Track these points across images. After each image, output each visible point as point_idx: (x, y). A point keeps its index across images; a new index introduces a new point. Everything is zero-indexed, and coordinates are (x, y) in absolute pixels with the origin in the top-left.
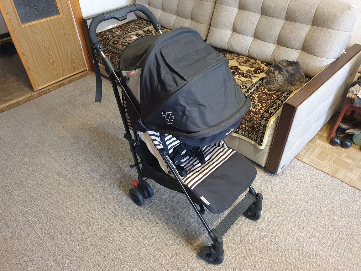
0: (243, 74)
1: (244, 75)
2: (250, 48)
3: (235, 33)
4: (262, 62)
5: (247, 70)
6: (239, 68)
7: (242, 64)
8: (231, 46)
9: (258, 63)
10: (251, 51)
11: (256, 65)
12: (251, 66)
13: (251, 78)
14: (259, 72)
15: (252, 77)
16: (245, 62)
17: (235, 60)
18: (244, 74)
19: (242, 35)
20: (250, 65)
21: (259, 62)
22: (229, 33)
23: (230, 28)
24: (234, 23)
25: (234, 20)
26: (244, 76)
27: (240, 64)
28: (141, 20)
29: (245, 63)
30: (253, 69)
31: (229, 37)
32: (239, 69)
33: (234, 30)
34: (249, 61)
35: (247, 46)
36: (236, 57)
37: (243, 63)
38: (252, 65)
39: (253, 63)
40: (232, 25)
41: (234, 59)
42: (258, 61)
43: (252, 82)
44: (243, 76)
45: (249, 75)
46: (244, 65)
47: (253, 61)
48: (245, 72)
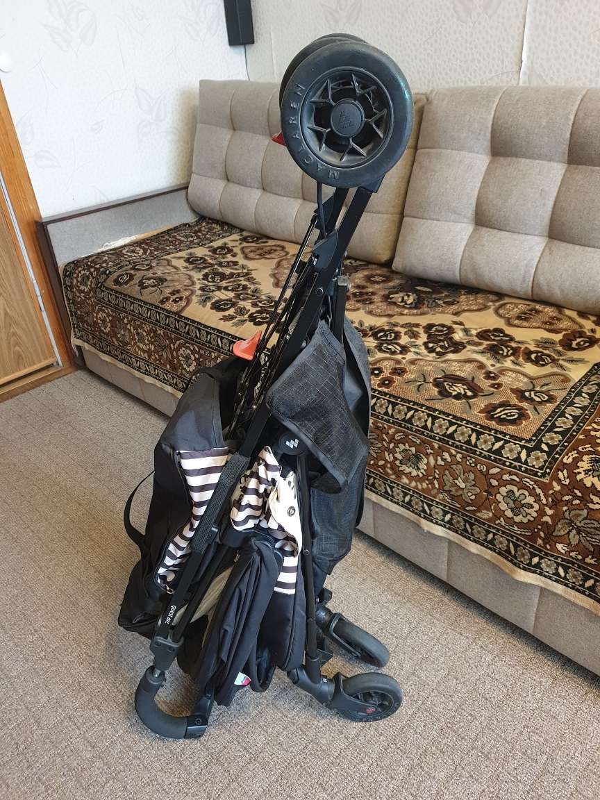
0: (528, 354)
1: (533, 356)
2: (539, 272)
3: (484, 231)
4: (583, 314)
5: (536, 341)
6: (508, 336)
7: (516, 322)
8: (474, 270)
9: (570, 318)
10: (541, 279)
11: (565, 324)
12: (547, 327)
13: (561, 366)
14: (578, 344)
15: (561, 362)
16: (524, 317)
17: (491, 311)
18: (532, 352)
19: (507, 234)
20: (546, 323)
21: (574, 315)
22: (464, 229)
23: (465, 217)
24: (478, 199)
25: (477, 189)
26: (532, 361)
27: (509, 324)
28: (208, 223)
29: (526, 319)
30: (557, 337)
31: (464, 243)
32: (512, 339)
33: (482, 220)
34: (537, 312)
35: (526, 266)
36: (490, 304)
37: (519, 318)
38: (551, 324)
39: (553, 318)
40: (474, 205)
41: (485, 307)
42: (568, 312)
43: (566, 379)
44: (528, 359)
45: (549, 356)
46: (525, 324)
47: (550, 311)
48: (532, 348)
